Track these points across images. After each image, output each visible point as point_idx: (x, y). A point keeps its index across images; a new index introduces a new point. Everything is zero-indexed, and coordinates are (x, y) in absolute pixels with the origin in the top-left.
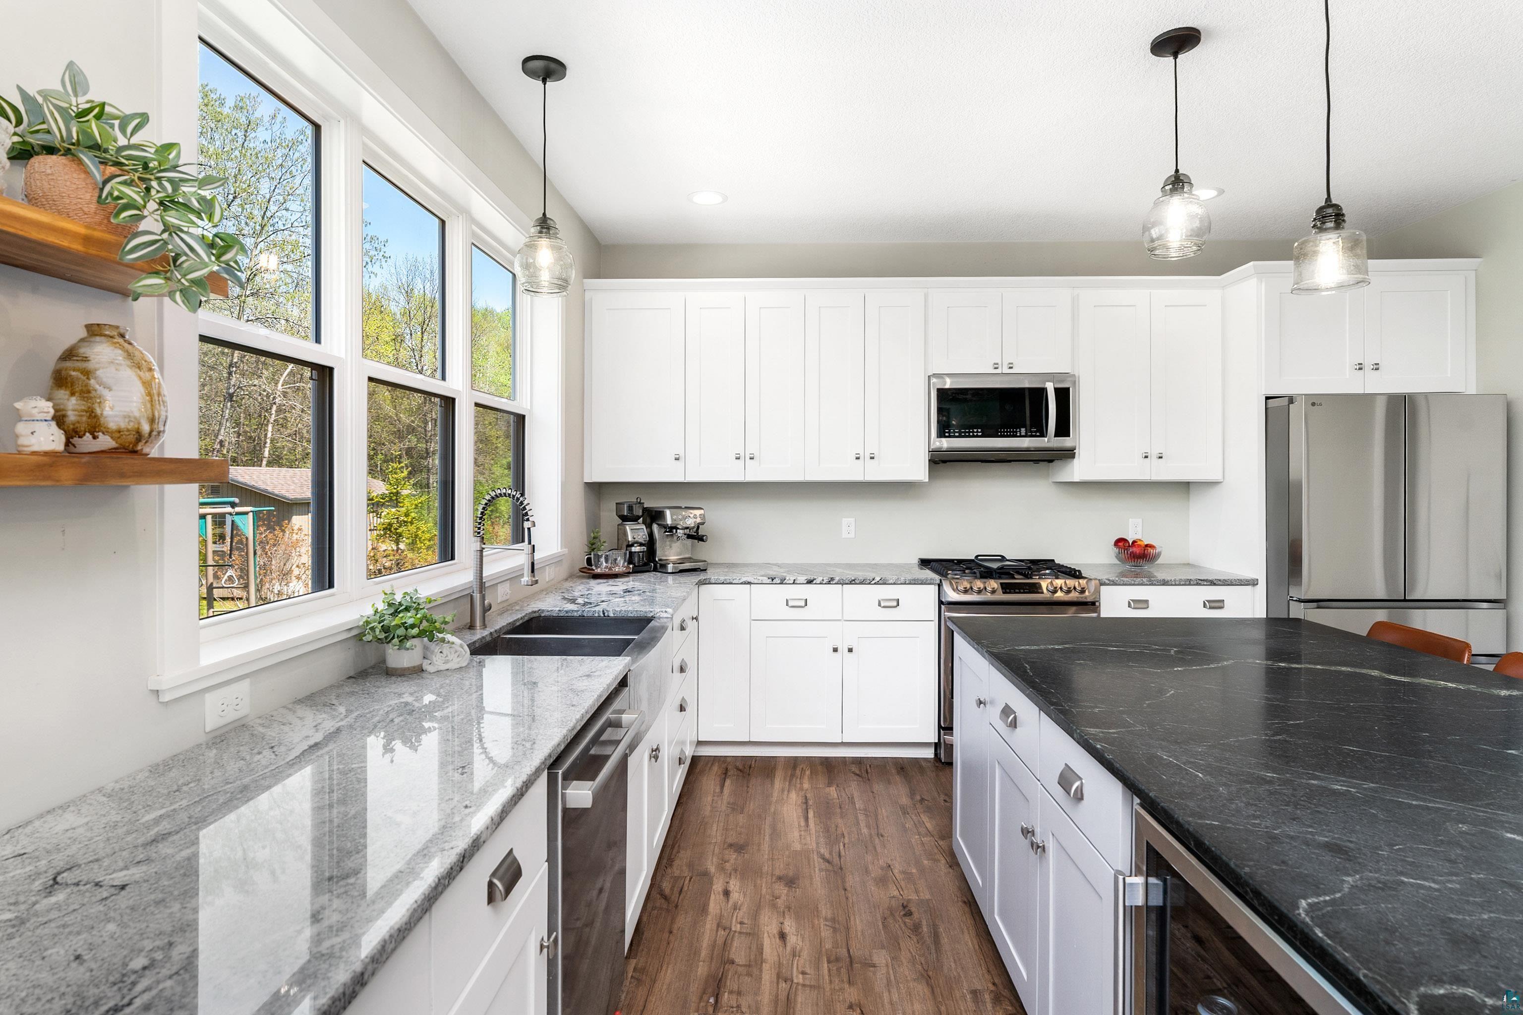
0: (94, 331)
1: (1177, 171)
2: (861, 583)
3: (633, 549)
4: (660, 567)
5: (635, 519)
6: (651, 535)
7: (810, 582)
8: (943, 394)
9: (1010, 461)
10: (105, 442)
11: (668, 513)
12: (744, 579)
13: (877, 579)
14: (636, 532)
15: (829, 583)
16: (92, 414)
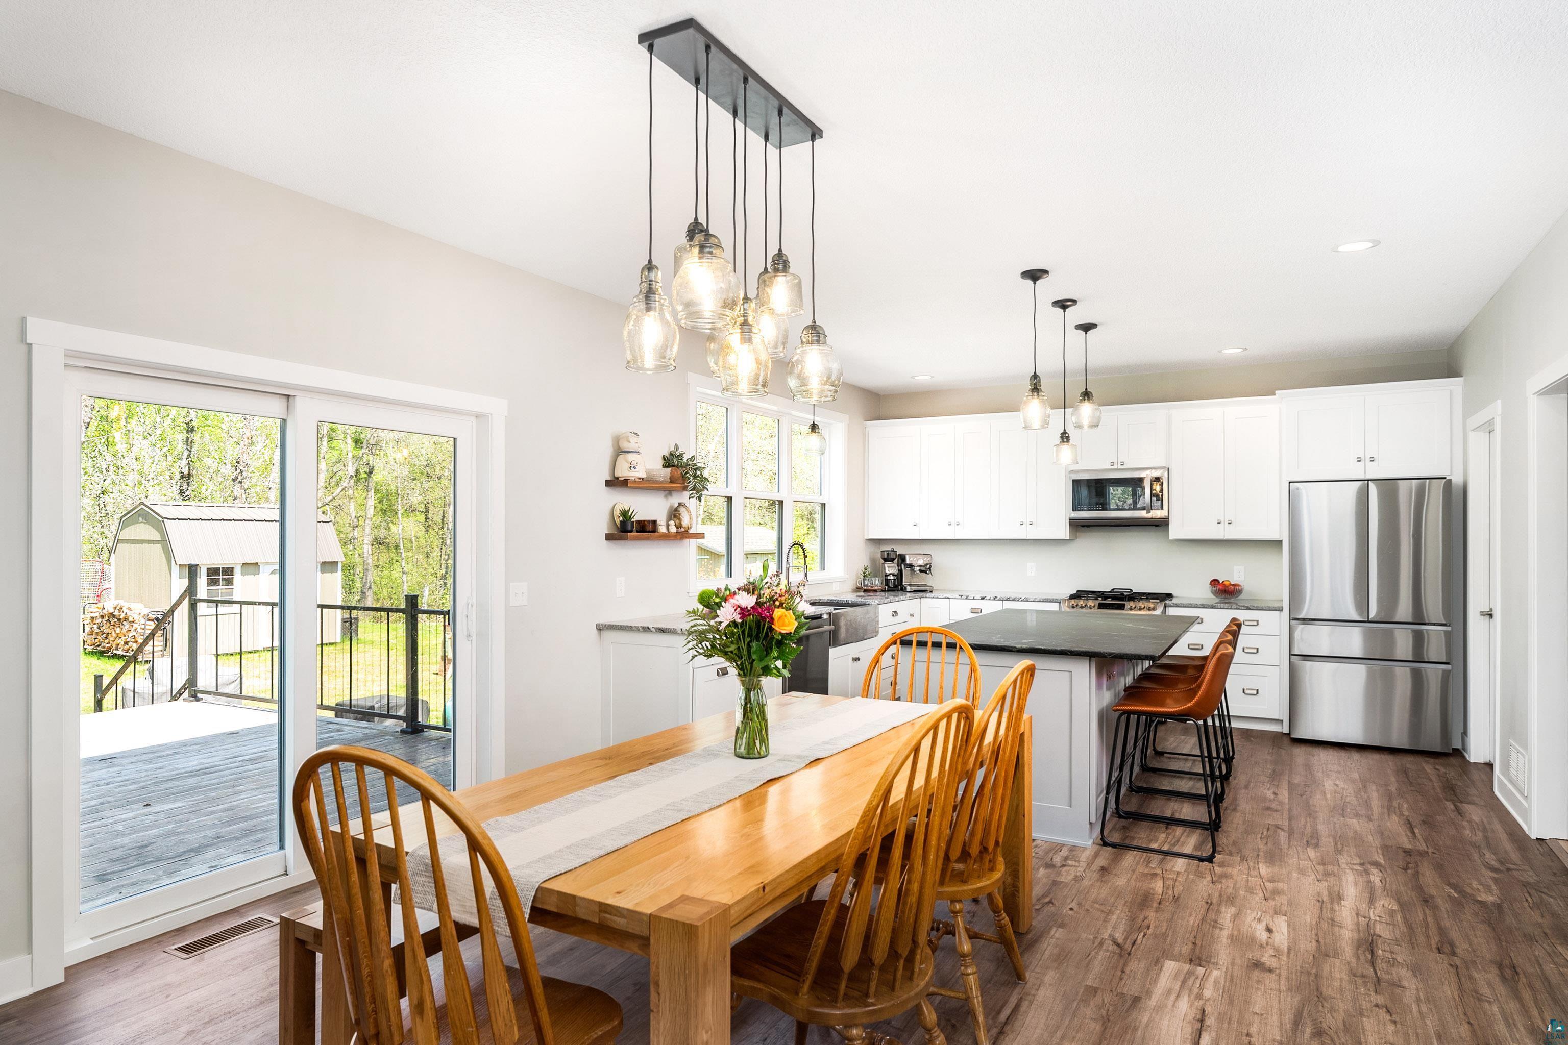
0: (680, 504)
1: (1086, 389)
2: (1013, 600)
3: (889, 578)
4: (903, 590)
5: (892, 560)
6: (901, 571)
7: (983, 598)
8: (1076, 483)
9: (1129, 526)
10: (683, 530)
11: (907, 557)
12: (945, 596)
13: (1023, 598)
14: (891, 569)
15: (994, 599)
16: (680, 523)
